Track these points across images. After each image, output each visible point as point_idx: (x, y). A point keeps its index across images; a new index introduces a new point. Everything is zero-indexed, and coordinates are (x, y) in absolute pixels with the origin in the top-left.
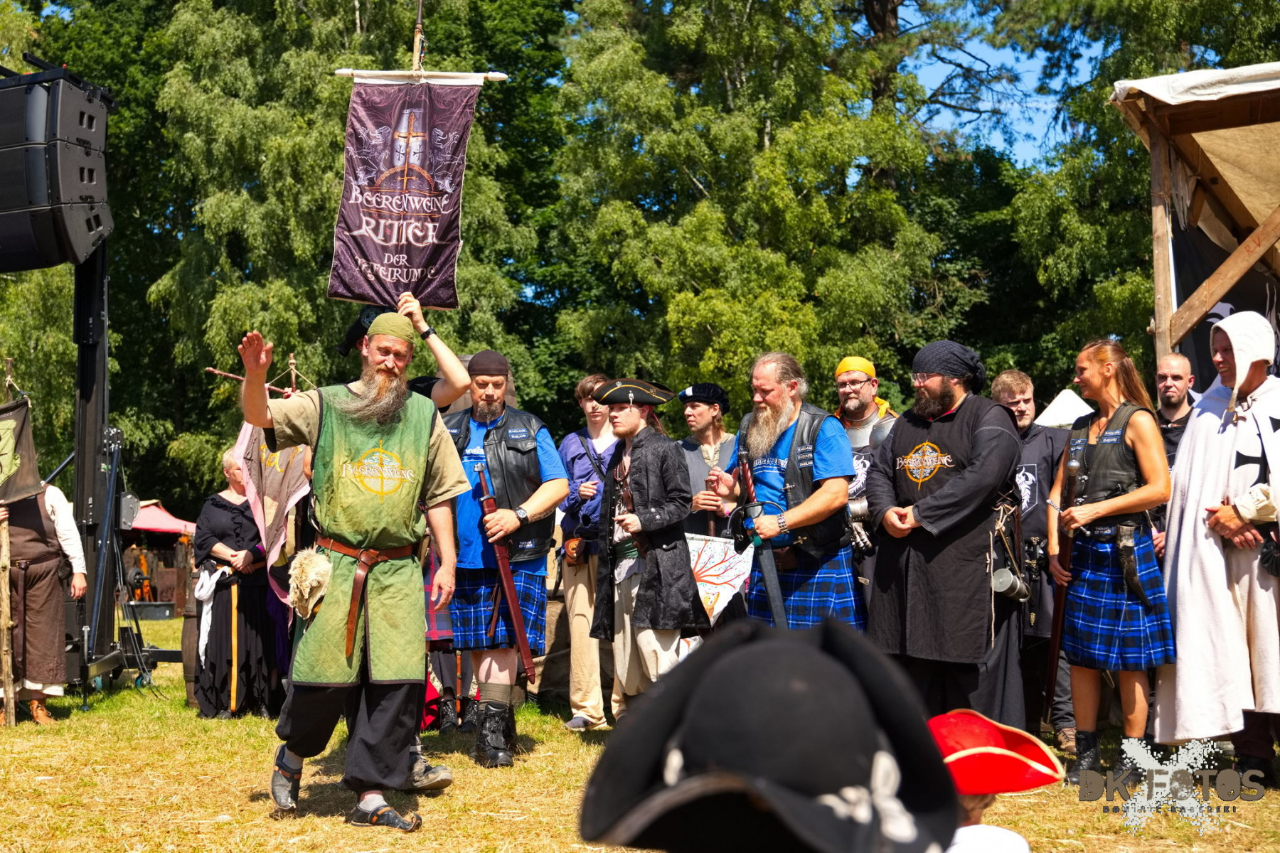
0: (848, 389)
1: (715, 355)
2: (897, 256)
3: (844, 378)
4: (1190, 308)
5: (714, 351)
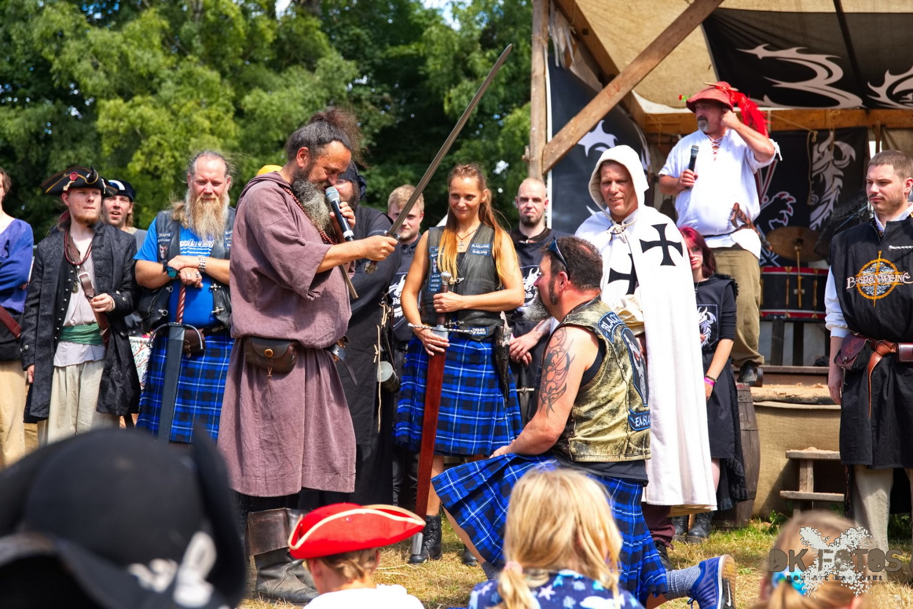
1: (143, 158)
2: (318, 78)
4: (560, 141)
5: (142, 154)
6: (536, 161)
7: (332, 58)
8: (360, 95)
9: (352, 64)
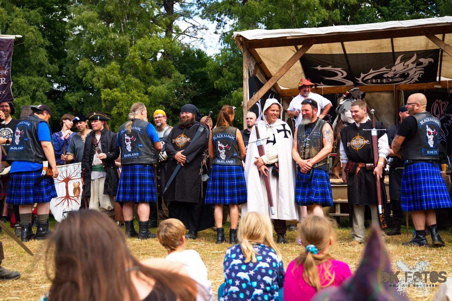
0: (157, 119)
1: (117, 109)
2: (172, 80)
3: (156, 116)
4: (253, 100)
6: (245, 106)
7: (177, 74)
8: (186, 86)
9: (183, 75)
